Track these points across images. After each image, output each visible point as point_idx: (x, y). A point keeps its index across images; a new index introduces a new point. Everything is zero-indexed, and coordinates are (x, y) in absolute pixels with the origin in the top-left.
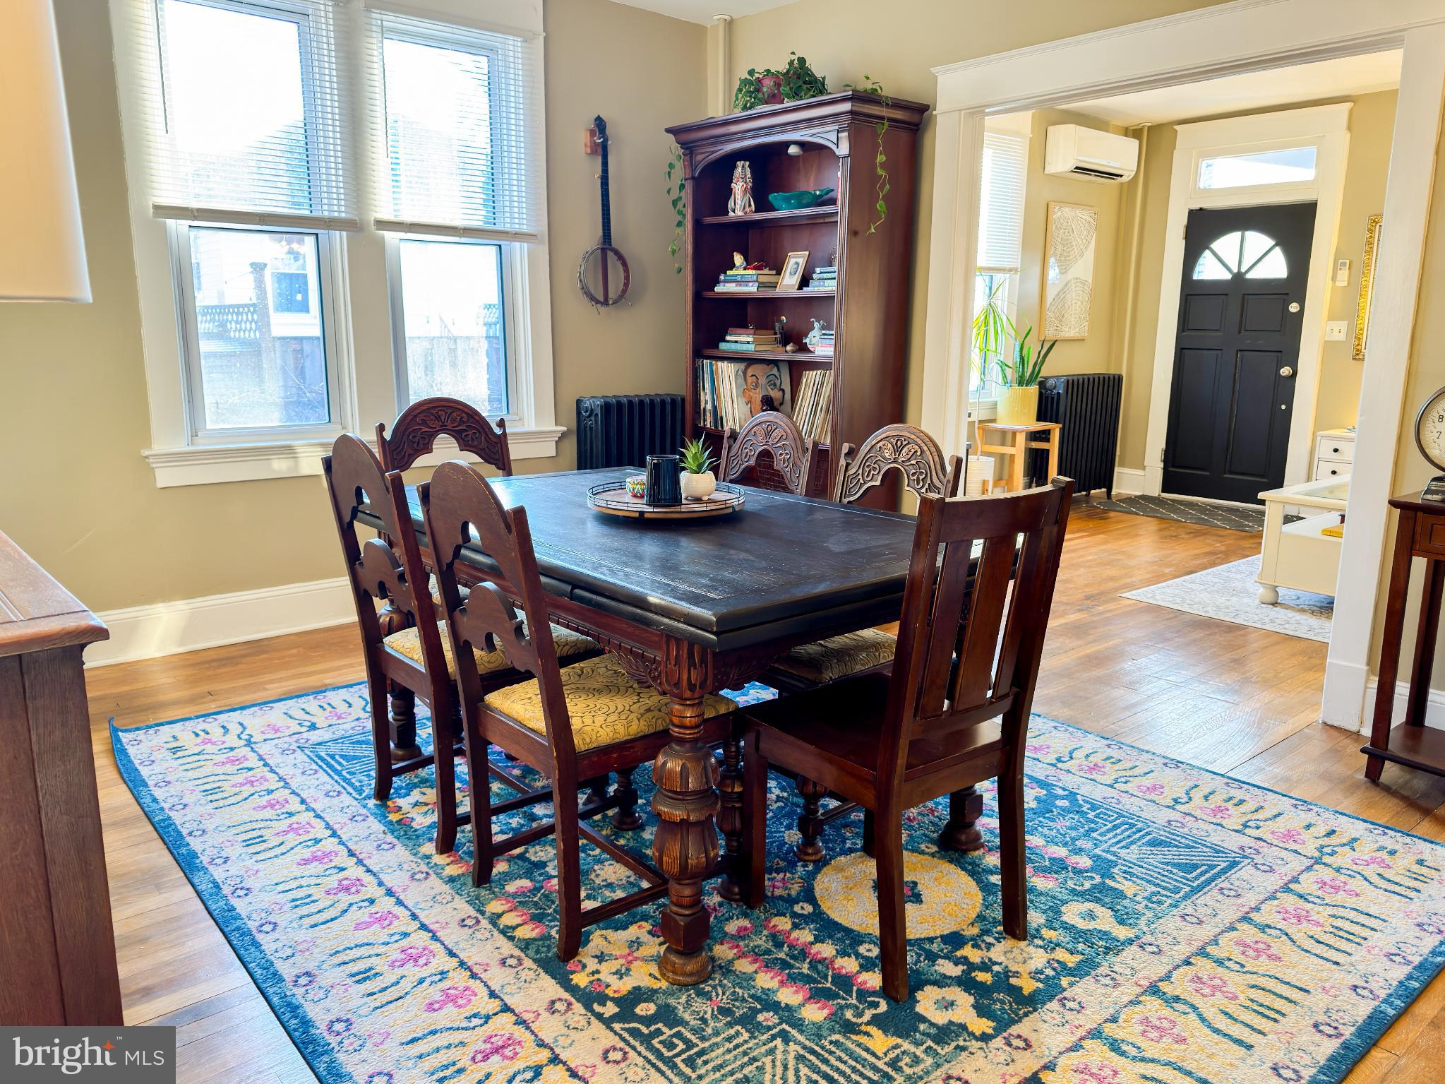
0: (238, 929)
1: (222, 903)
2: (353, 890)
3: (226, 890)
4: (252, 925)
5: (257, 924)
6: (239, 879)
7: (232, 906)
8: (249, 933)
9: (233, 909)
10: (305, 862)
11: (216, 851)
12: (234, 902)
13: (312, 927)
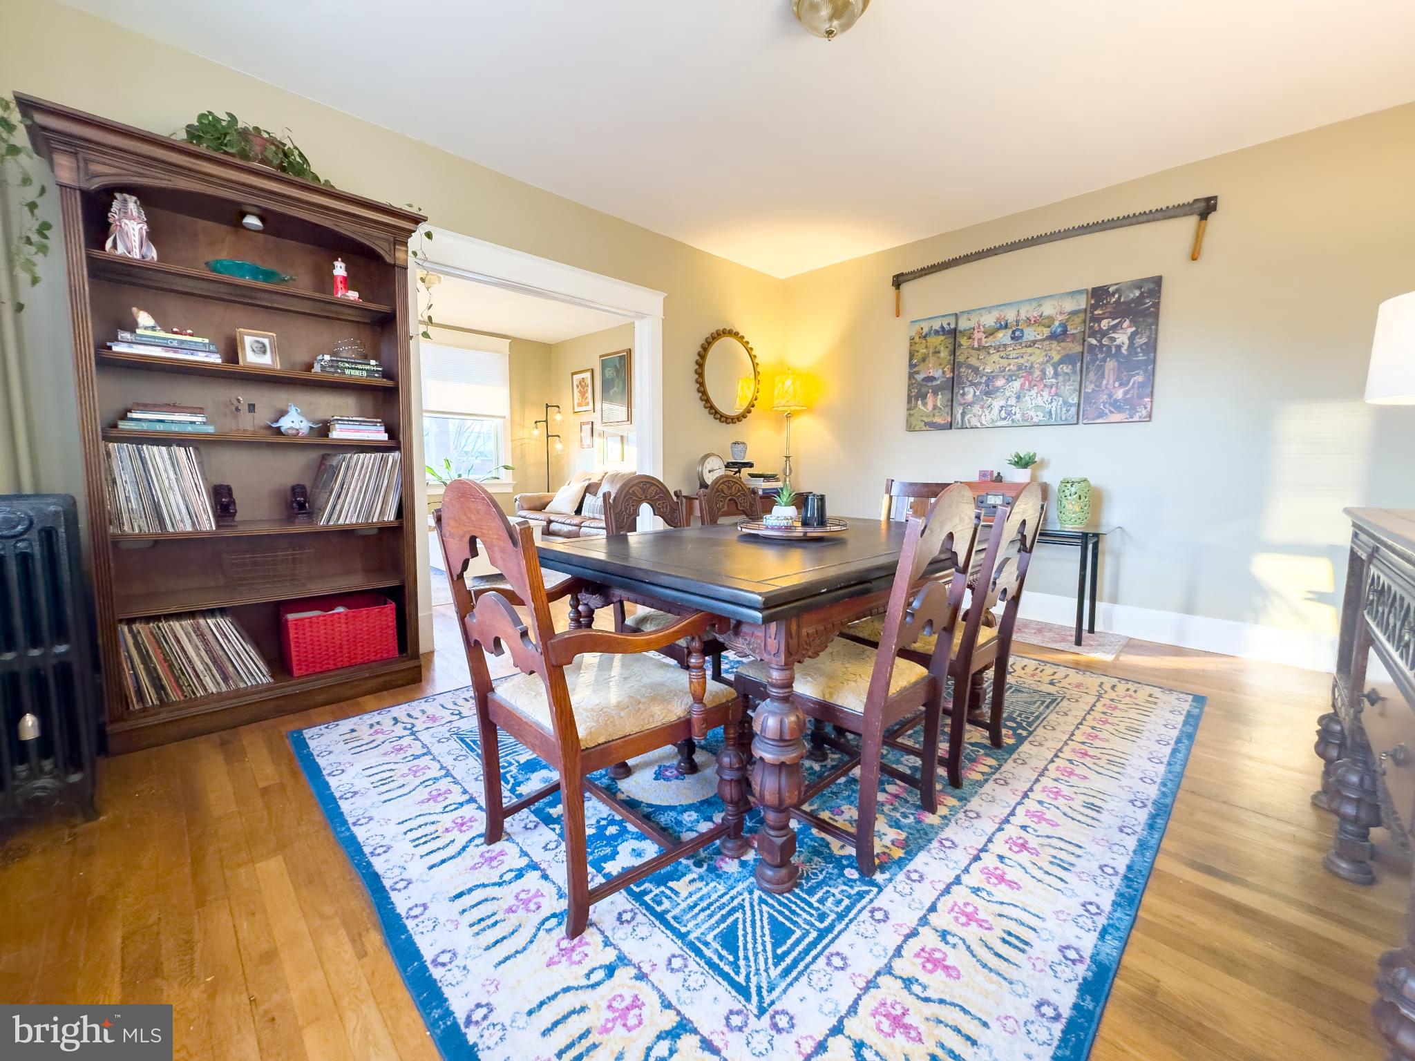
0: (1128, 887)
1: (1117, 915)
2: (1021, 841)
3: (1102, 921)
4: (1117, 881)
5: (1113, 878)
6: (1080, 920)
7: (1113, 906)
8: (1126, 877)
9: (1114, 903)
10: (1013, 885)
11: (1058, 968)
12: (1107, 907)
13: (1080, 847)
